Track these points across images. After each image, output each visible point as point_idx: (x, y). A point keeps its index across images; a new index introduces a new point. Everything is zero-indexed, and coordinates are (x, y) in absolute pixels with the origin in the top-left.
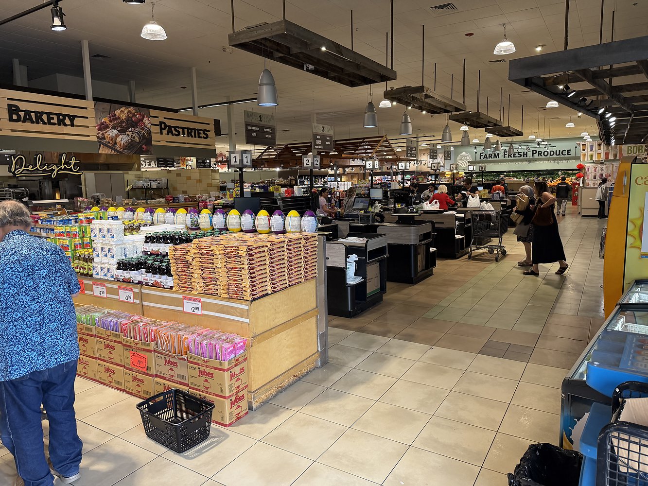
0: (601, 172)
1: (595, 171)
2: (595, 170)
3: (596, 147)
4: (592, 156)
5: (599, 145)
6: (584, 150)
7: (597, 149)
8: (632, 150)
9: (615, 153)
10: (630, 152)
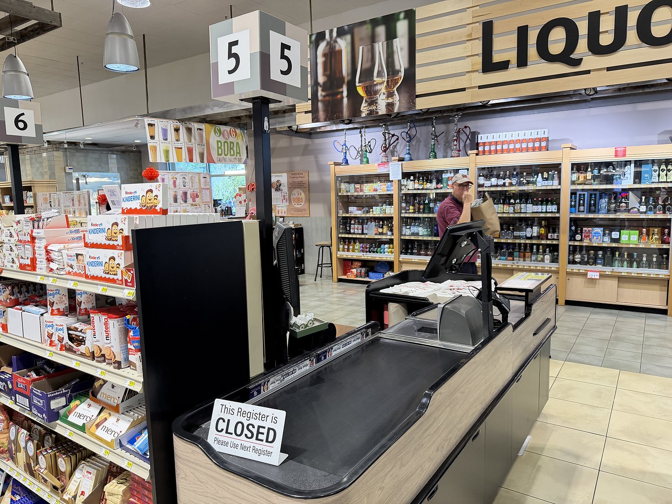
0: (185, 189)
1: (175, 186)
2: (175, 182)
3: (171, 134)
4: (167, 152)
5: (177, 130)
6: (152, 137)
7: (174, 140)
8: (223, 148)
9: (201, 151)
10: (220, 153)
